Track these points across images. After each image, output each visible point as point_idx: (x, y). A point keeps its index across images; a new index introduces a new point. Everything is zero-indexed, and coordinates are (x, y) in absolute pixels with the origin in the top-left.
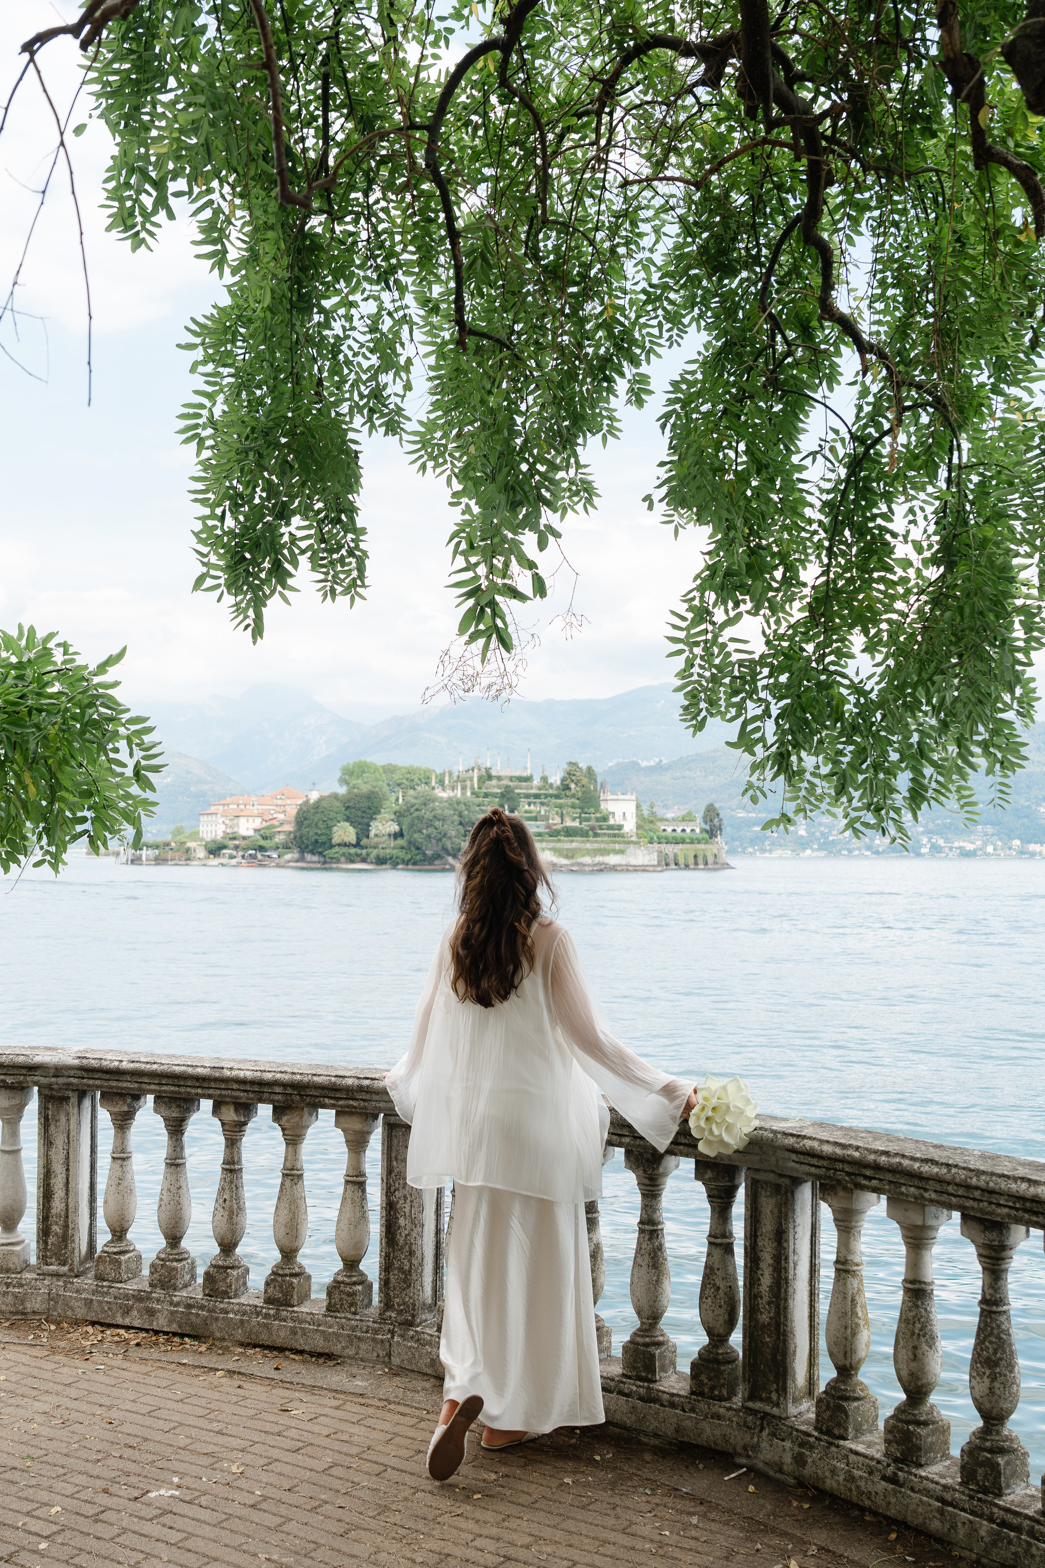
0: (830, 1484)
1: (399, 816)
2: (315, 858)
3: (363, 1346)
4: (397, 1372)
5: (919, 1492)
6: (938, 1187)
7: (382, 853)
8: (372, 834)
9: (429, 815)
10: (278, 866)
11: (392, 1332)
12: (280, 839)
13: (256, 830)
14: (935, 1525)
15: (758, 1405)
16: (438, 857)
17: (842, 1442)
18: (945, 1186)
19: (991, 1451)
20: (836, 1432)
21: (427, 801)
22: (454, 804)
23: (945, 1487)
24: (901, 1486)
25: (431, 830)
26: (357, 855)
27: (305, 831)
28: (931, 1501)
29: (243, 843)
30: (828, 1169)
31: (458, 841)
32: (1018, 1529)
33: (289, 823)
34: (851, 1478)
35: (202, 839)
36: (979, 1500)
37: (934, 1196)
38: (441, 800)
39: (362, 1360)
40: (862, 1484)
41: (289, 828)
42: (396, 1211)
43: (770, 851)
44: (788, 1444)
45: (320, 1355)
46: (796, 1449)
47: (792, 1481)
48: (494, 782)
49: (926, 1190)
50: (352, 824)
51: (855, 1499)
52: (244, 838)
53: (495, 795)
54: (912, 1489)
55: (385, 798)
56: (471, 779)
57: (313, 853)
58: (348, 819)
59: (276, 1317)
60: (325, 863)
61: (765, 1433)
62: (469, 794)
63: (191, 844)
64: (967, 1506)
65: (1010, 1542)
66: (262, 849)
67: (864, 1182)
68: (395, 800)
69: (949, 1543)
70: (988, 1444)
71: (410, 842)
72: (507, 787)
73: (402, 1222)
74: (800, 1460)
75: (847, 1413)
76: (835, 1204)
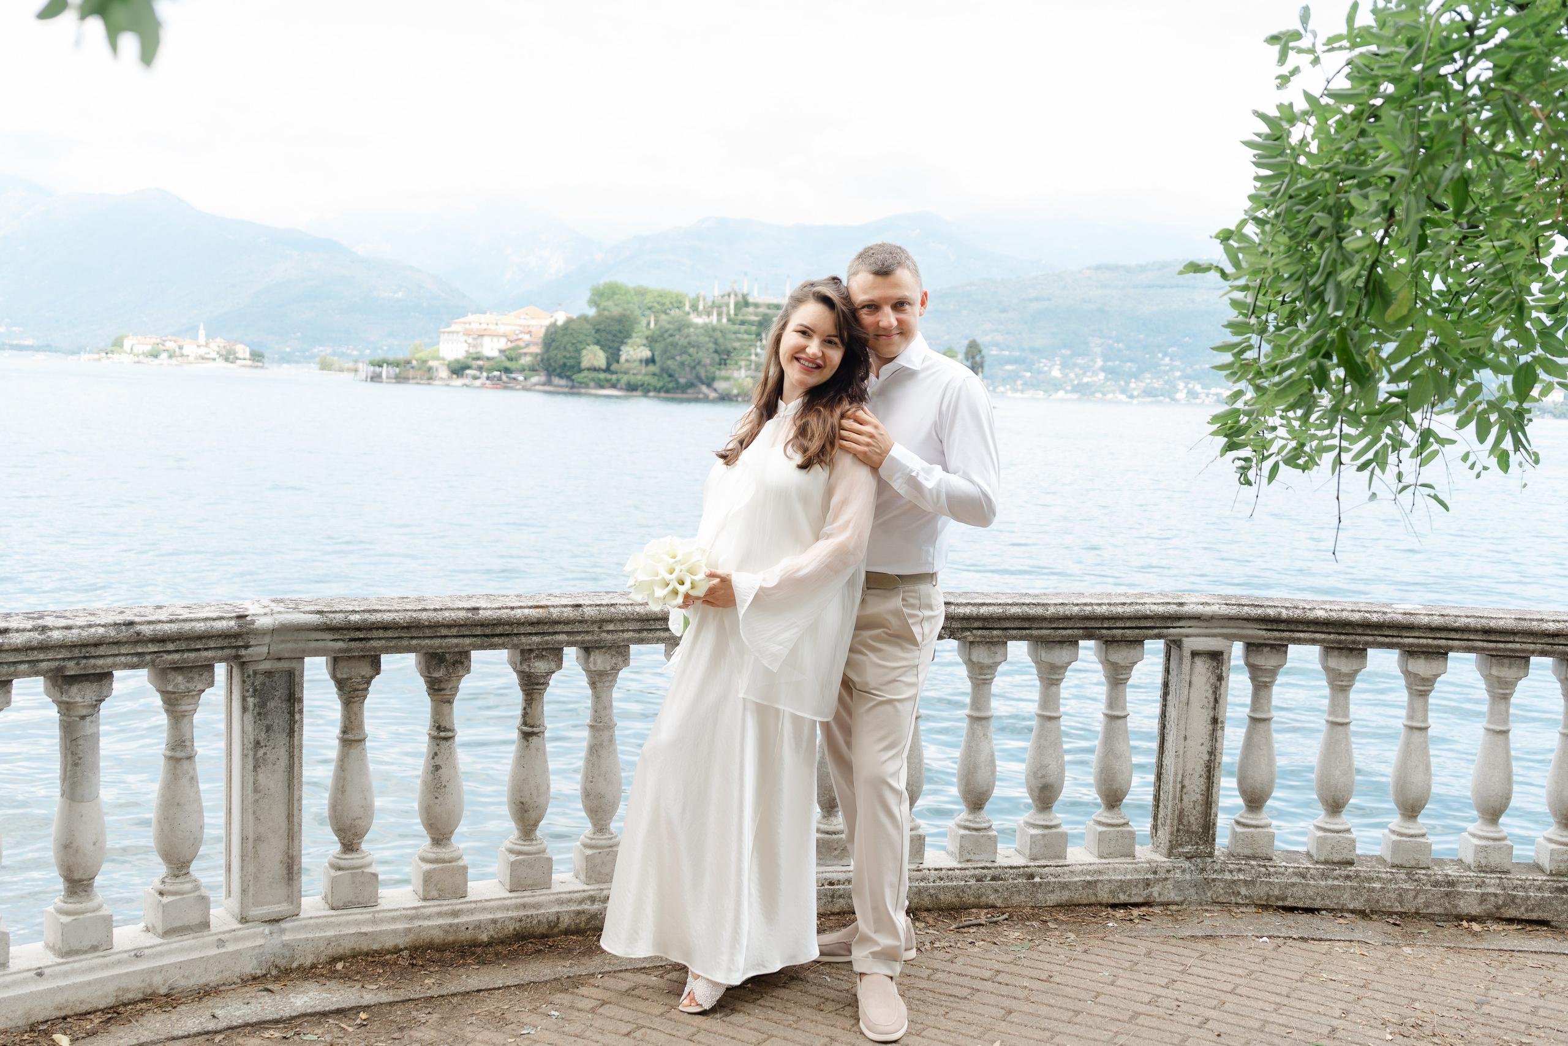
1: (651, 341)
2: (563, 382)
7: (633, 379)
8: (623, 359)
9: (683, 342)
10: (525, 389)
12: (526, 360)
13: (501, 351)
16: (691, 385)
21: (682, 326)
22: (709, 330)
25: (685, 357)
26: (607, 381)
27: (553, 353)
29: (487, 364)
31: (712, 369)
33: (535, 344)
35: (443, 359)
38: (696, 326)
41: (536, 349)
43: (1022, 391)
48: (751, 309)
50: (602, 347)
52: (488, 359)
53: (752, 323)
55: (636, 321)
56: (728, 305)
57: (560, 376)
58: (598, 343)
60: (573, 387)
62: (724, 320)
63: (431, 363)
66: (507, 370)
68: (648, 324)
71: (662, 369)
72: (765, 315)
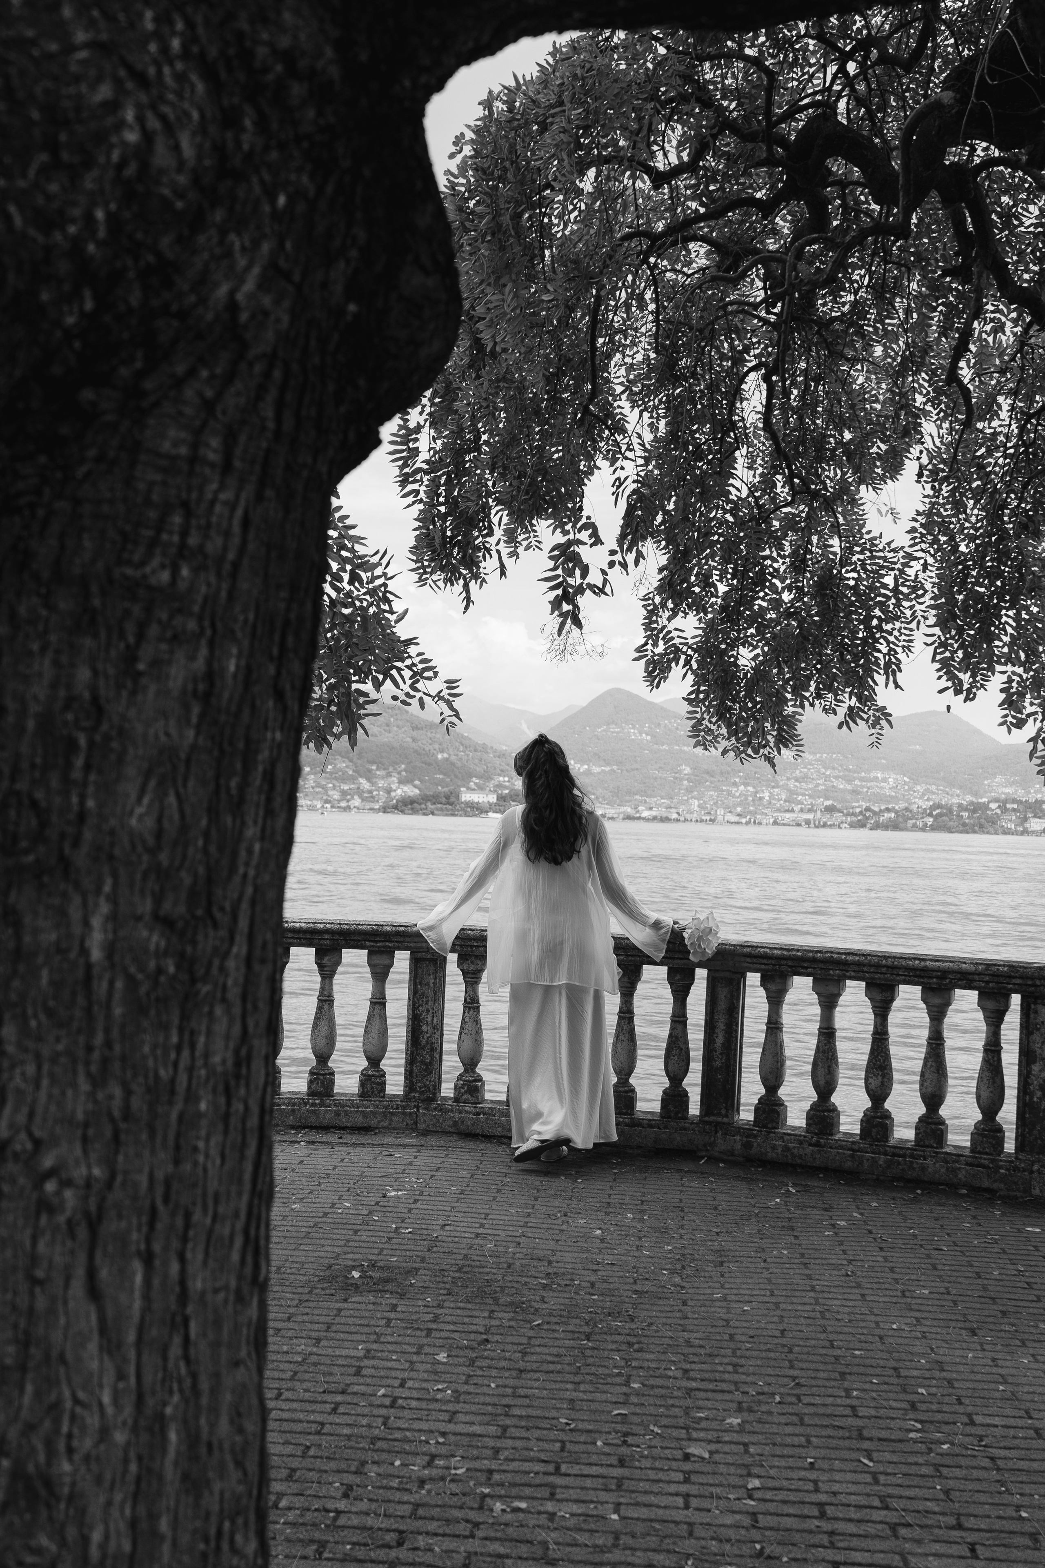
0: (771, 1155)
3: (395, 1119)
4: (425, 1133)
5: (836, 1148)
6: (857, 968)
11: (418, 1107)
14: (849, 1164)
15: (712, 1118)
17: (778, 1130)
18: (862, 967)
19: (880, 1118)
20: (770, 1126)
23: (853, 1143)
24: (823, 1147)
28: (845, 1152)
30: (775, 965)
32: (904, 1156)
34: (786, 1149)
36: (876, 1145)
39: (394, 1129)
40: (795, 1151)
42: (420, 1020)
44: (738, 1138)
45: (360, 1128)
46: (745, 1139)
47: (742, 1159)
49: (848, 971)
51: (790, 1161)
54: (831, 1148)
59: (321, 1105)
61: (719, 1134)
64: (869, 1150)
65: (899, 1163)
69: (857, 1173)
70: (879, 1114)
73: (424, 1028)
74: (747, 1146)
75: (778, 1113)
76: (773, 987)
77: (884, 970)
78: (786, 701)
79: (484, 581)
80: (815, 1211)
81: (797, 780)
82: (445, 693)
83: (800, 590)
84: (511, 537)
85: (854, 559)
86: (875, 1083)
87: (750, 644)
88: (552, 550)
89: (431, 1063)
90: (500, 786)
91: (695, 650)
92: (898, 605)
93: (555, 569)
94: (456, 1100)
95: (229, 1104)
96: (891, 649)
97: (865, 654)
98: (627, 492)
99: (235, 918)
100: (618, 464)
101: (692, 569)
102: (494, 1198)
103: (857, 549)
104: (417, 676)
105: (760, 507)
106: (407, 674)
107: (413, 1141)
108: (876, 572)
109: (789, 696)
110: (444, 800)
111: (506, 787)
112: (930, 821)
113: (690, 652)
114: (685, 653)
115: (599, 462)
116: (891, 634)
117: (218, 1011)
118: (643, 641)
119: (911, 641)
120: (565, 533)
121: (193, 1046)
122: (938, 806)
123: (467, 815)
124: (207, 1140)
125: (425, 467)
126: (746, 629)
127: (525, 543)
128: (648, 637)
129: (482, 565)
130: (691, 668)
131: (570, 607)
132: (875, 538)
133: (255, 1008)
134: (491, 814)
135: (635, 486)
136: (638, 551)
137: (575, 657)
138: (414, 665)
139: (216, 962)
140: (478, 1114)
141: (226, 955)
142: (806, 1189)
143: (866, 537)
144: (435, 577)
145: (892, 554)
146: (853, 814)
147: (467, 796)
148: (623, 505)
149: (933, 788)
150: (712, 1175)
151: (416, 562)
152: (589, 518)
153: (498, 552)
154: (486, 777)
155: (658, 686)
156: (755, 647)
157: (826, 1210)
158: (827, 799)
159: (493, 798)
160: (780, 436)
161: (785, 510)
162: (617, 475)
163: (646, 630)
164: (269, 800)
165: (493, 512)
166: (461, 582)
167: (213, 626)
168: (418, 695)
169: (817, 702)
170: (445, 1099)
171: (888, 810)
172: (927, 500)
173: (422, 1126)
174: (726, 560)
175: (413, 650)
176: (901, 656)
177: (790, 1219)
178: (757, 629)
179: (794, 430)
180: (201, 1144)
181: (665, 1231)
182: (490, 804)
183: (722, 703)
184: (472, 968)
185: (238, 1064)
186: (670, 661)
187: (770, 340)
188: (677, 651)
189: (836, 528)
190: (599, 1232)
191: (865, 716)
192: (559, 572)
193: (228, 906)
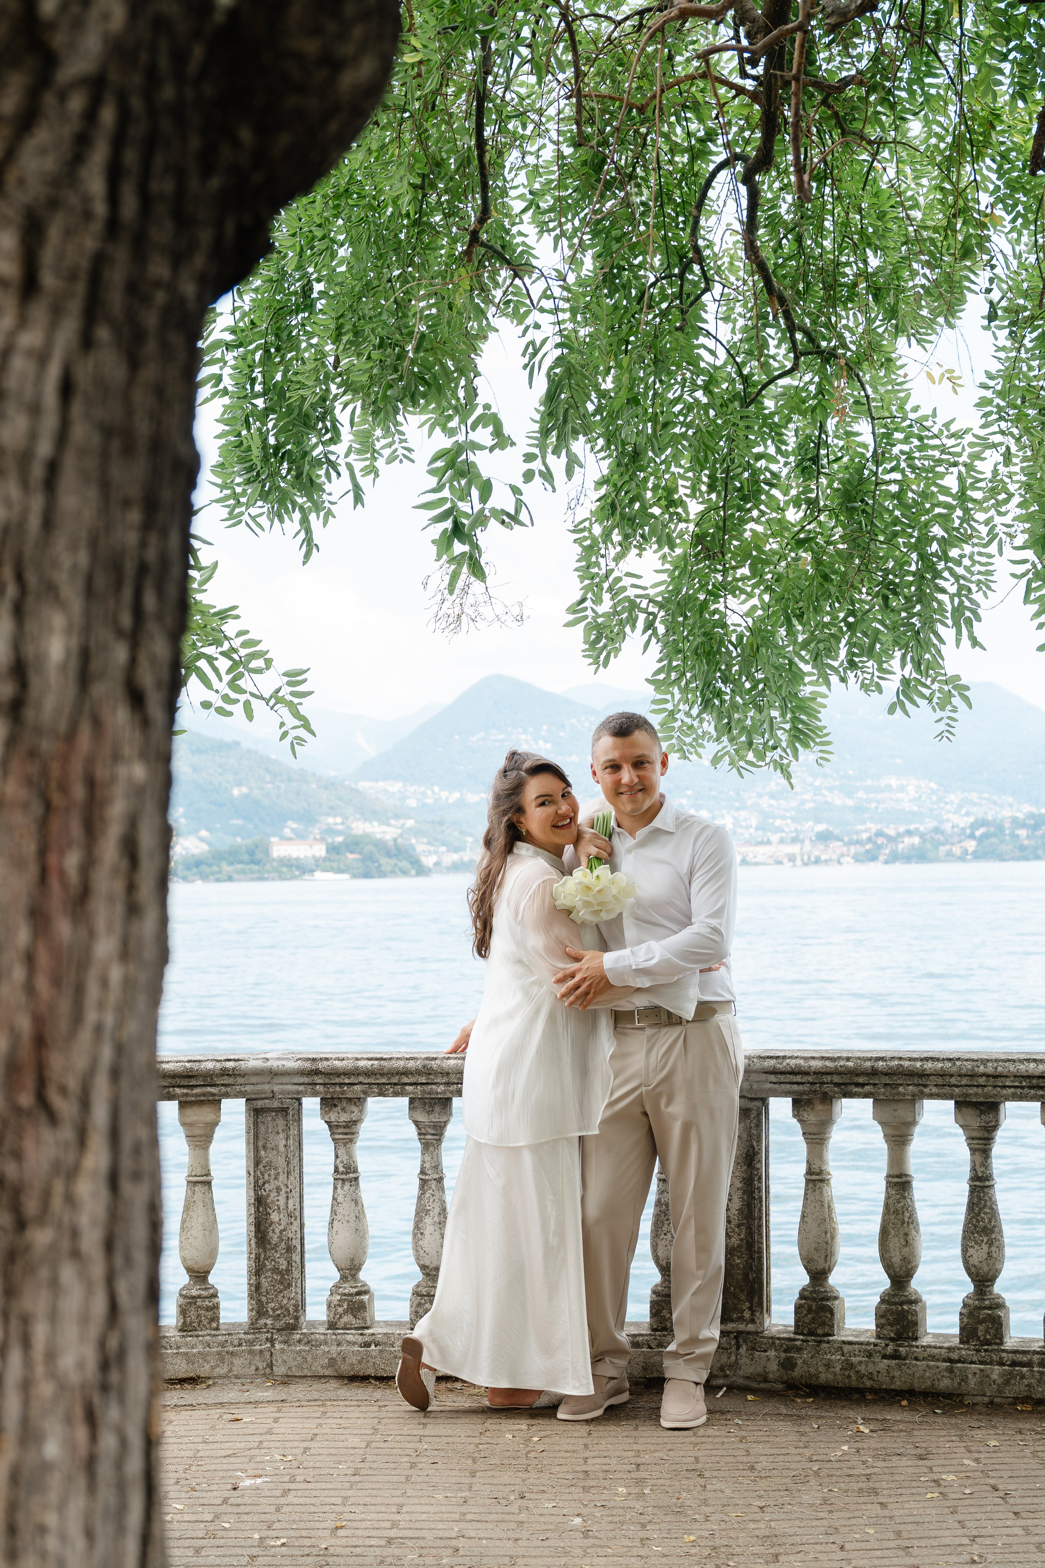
0: (825, 1377)
3: (237, 1361)
4: (287, 1380)
5: (924, 1359)
6: (940, 1081)
11: (272, 1341)
14: (945, 1384)
15: (730, 1326)
17: (831, 1338)
18: (947, 1079)
19: (990, 1308)
20: (820, 1331)
23: (950, 1349)
24: (905, 1359)
28: (939, 1364)
30: (813, 1084)
32: (1029, 1364)
34: (848, 1366)
36: (986, 1351)
37: (935, 1090)
39: (237, 1377)
40: (862, 1368)
42: (267, 1206)
44: (772, 1353)
45: (182, 1381)
46: (783, 1355)
47: (780, 1386)
49: (925, 1086)
51: (854, 1384)
54: (916, 1359)
61: (743, 1350)
64: (975, 1359)
65: (1023, 1377)
67: (857, 1090)
69: (959, 1395)
70: (987, 1302)
73: (274, 1217)
74: (788, 1365)
75: (831, 1312)
76: (811, 1117)
77: (982, 1081)
78: (801, 674)
79: (329, 513)
80: (904, 1462)
81: (772, 796)
82: (285, 691)
83: (813, 504)
84: (366, 445)
85: (896, 450)
86: (978, 1255)
87: (742, 591)
88: (434, 460)
89: (288, 1271)
90: (330, 831)
91: (661, 606)
92: (967, 518)
93: (439, 489)
94: (332, 1325)
95: (94, 1437)
96: (961, 588)
97: (921, 597)
98: (548, 362)
99: (85, 1103)
100: (529, 321)
101: (646, 480)
102: (408, 1478)
103: (898, 436)
104: (239, 667)
105: (745, 379)
106: (223, 664)
107: (269, 1394)
108: (931, 470)
109: (806, 668)
110: (246, 857)
111: (339, 833)
112: (971, 845)
113: (652, 609)
114: (645, 611)
115: (496, 322)
116: (959, 563)
117: (68, 1273)
118: (578, 596)
119: (989, 573)
120: (452, 433)
121: (26, 1342)
122: (983, 823)
123: (282, 877)
124: (61, 1508)
125: (229, 337)
126: (734, 568)
127: (386, 452)
128: (586, 589)
129: (327, 487)
130: (655, 630)
131: (466, 548)
132: (926, 418)
133: (128, 1261)
134: (318, 875)
135: (558, 352)
136: (569, 454)
137: (480, 623)
138: (234, 650)
139: (58, 1188)
140: (367, 1345)
141: (72, 1173)
142: (885, 1427)
143: (913, 416)
144: (254, 511)
145: (952, 442)
146: (858, 842)
147: (280, 850)
148: (541, 385)
149: (974, 796)
150: (739, 1414)
151: (222, 487)
152: (487, 407)
153: (349, 466)
154: (308, 818)
155: (606, 664)
156: (750, 596)
157: (921, 1458)
158: (818, 821)
159: (320, 851)
160: (771, 268)
161: (781, 382)
162: (529, 337)
163: (582, 578)
164: (131, 887)
165: (338, 406)
166: (297, 515)
167: (20, 578)
168: (243, 698)
169: (851, 675)
170: (313, 1324)
171: (909, 833)
172: (1002, 355)
173: (280, 1370)
174: (698, 464)
175: (230, 628)
176: (977, 596)
177: (868, 1477)
178: (752, 568)
179: (790, 258)
180: (51, 1519)
181: (680, 1511)
182: (317, 860)
183: (707, 684)
184: (344, 1117)
185: (104, 1366)
186: (621, 623)
187: (747, 119)
188: (633, 606)
189: (864, 407)
190: (578, 1521)
191: (927, 692)
192: (446, 493)
193: (73, 1083)
